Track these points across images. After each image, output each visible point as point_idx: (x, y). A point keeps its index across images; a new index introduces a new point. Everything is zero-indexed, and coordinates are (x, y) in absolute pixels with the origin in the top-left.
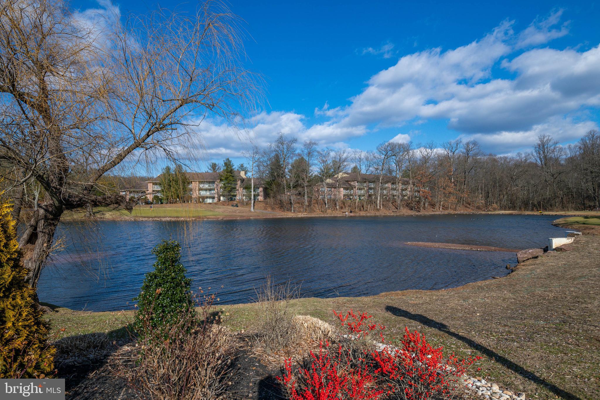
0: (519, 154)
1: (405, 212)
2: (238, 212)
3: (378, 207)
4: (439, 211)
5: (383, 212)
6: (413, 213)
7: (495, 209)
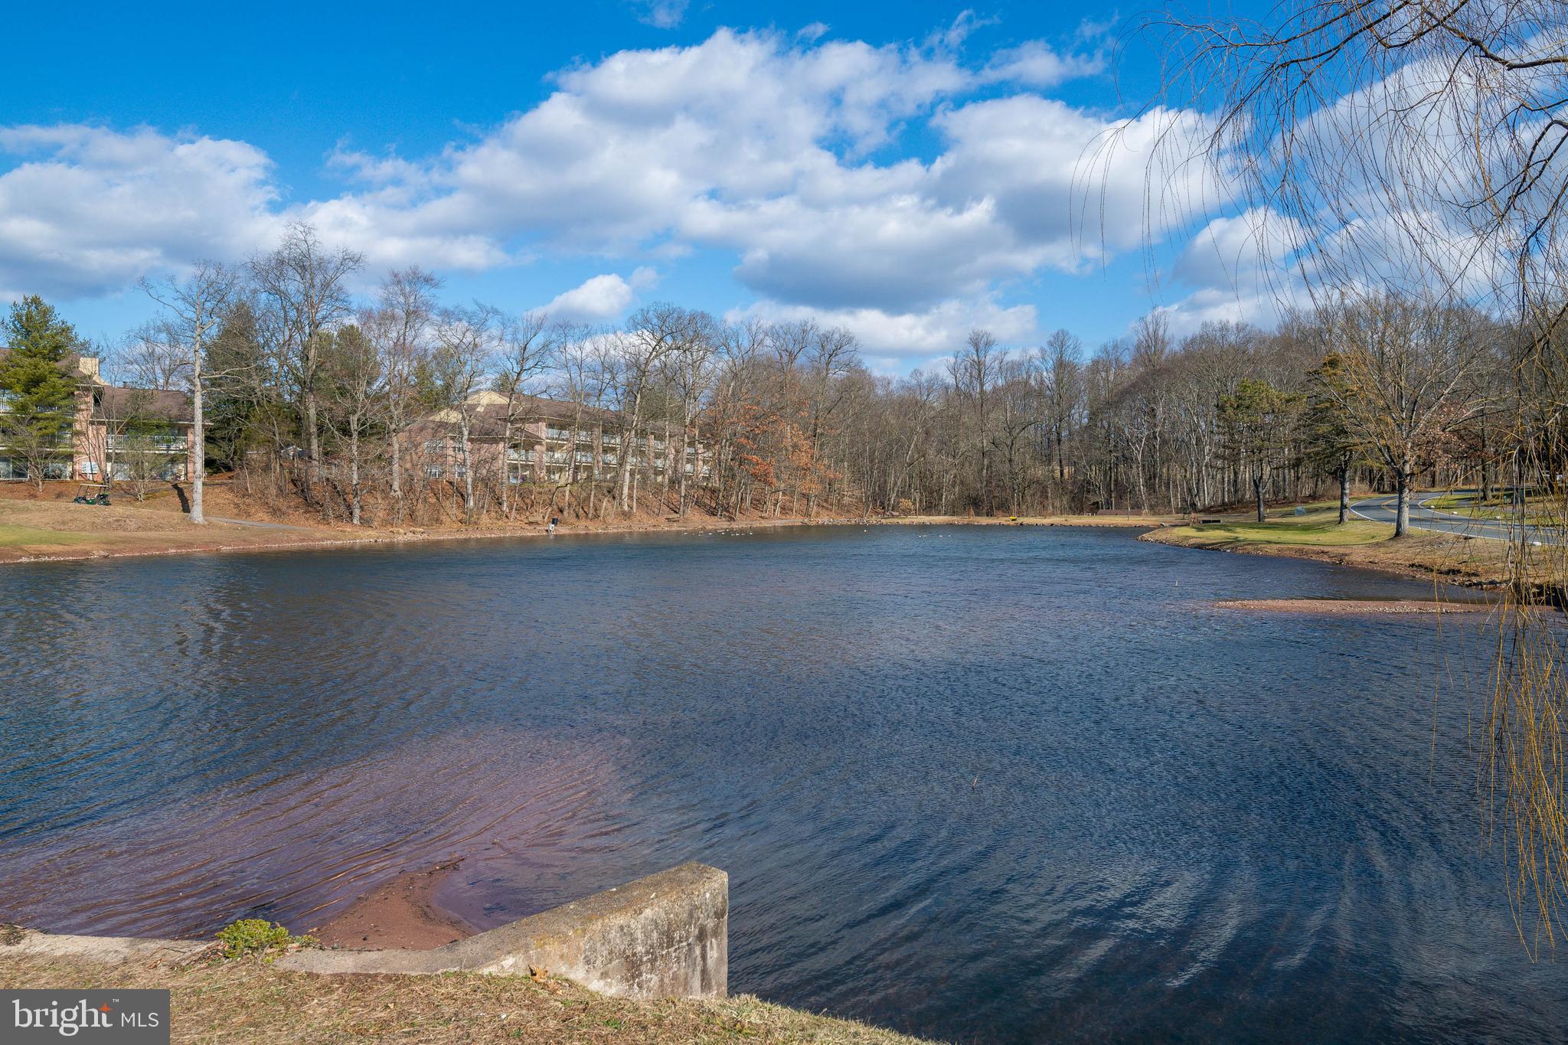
0: (916, 373)
1: (696, 521)
2: (133, 525)
3: (626, 508)
4: (776, 521)
5: (644, 523)
6: (719, 524)
7: (906, 512)
